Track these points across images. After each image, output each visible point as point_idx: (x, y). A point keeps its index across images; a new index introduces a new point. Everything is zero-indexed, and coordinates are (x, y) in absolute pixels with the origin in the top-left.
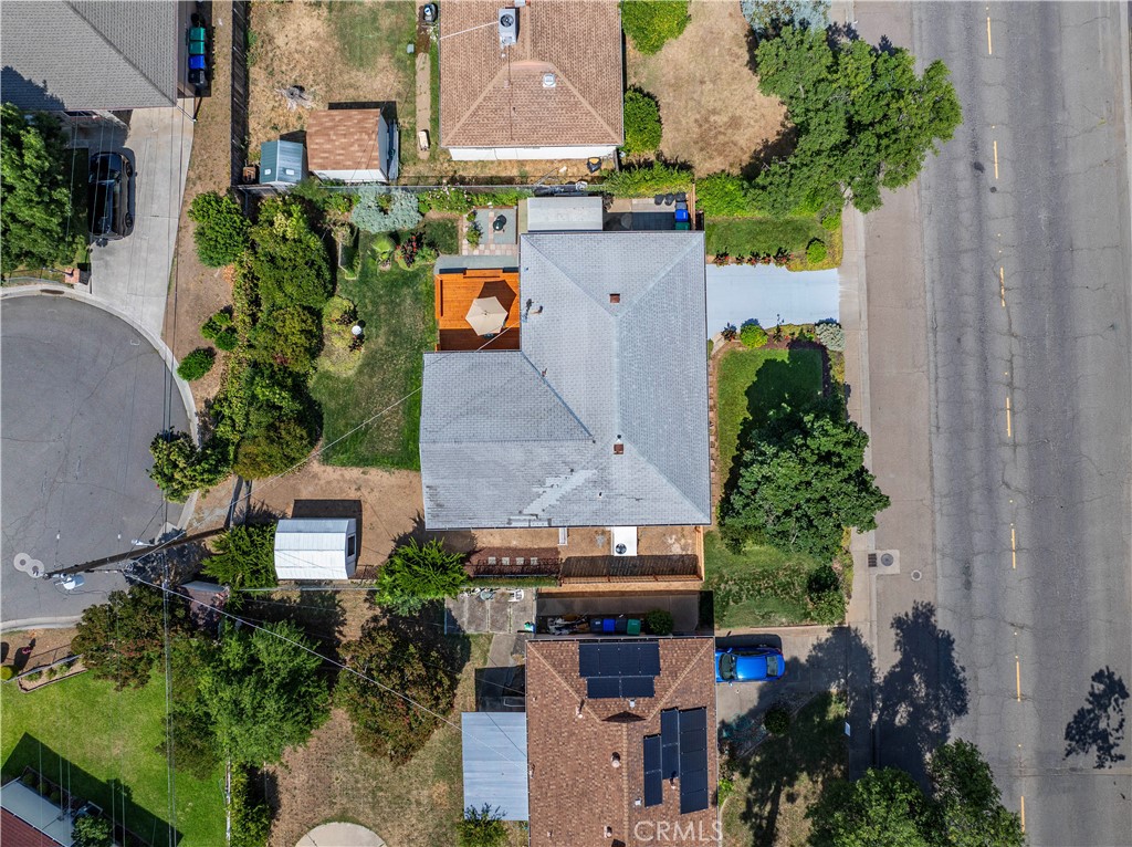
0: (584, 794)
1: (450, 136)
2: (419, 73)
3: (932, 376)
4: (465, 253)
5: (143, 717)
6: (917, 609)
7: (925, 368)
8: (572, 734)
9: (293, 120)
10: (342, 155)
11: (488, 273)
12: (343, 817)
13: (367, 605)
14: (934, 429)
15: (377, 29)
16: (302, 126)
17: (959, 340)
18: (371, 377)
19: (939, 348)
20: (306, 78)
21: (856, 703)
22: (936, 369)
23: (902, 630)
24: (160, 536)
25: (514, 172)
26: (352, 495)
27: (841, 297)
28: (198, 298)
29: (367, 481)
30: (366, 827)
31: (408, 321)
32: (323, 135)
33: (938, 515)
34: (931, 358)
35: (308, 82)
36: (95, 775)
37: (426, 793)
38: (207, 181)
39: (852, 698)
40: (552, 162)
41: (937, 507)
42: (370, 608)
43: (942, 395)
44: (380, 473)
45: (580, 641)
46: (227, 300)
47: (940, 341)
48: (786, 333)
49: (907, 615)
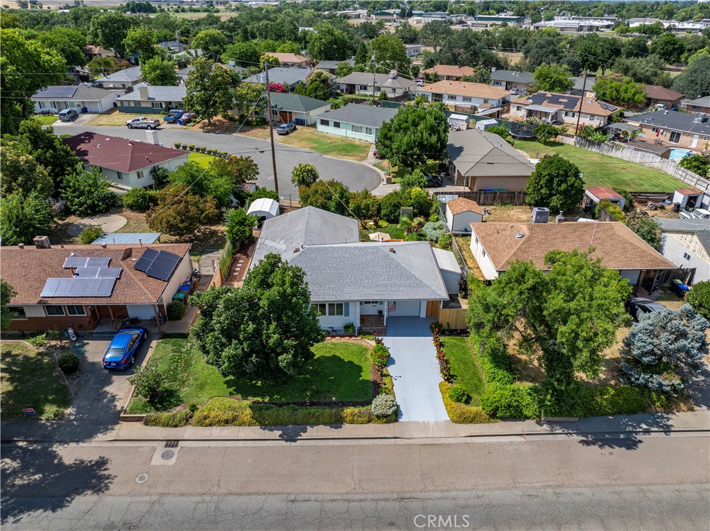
3: (350, 497)
6: (108, 478)
7: (359, 490)
14: (292, 497)
17: (392, 524)
19: (382, 504)
21: (47, 427)
22: (358, 501)
23: (93, 465)
27: (424, 422)
33: (198, 499)
34: (370, 496)
39: (52, 424)
41: (207, 498)
43: (329, 505)
47: (388, 504)
48: (386, 380)
49: (106, 469)
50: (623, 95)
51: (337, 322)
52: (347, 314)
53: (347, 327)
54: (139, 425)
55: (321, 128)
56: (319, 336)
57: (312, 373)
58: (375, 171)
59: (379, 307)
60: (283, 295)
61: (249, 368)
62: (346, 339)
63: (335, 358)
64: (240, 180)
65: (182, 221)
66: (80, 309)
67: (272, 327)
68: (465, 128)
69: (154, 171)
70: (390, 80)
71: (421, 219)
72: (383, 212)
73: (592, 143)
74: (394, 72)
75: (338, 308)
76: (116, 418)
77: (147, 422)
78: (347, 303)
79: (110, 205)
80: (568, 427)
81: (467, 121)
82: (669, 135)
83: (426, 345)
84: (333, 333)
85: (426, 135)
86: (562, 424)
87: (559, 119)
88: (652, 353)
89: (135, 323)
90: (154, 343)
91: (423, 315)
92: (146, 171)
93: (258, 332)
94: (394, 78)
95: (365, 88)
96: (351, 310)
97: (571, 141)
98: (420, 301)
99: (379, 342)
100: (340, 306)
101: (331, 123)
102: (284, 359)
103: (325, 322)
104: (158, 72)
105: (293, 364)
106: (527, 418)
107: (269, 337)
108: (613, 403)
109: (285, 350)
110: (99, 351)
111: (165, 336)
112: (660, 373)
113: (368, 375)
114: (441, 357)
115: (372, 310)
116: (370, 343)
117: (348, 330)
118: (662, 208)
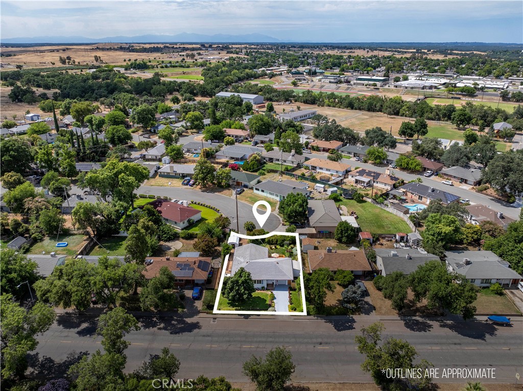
3: (261, 331)
6: (200, 326)
7: (263, 330)
14: (247, 331)
17: (271, 337)
19: (269, 333)
21: (181, 314)
23: (196, 323)
33: (224, 331)
34: (266, 332)
41: (226, 331)
47: (271, 333)
48: (273, 304)
49: (199, 324)
50: (410, 166)
51: (259, 286)
52: (263, 284)
53: (262, 288)
54: (205, 314)
55: (255, 191)
56: (254, 290)
57: (252, 301)
58: (278, 218)
59: (273, 281)
60: (245, 280)
61: (236, 299)
62: (262, 291)
63: (259, 297)
64: (224, 227)
65: (207, 248)
66: (182, 280)
67: (242, 288)
68: (322, 191)
69: (189, 221)
70: (291, 157)
71: (292, 246)
72: (278, 243)
73: (378, 203)
74: (293, 151)
75: (260, 282)
76: (199, 312)
77: (207, 313)
78: (263, 280)
79: (175, 237)
80: (322, 318)
81: (324, 188)
82: (418, 197)
83: (287, 293)
84: (258, 289)
85: (298, 208)
86: (320, 317)
87: (371, 184)
88: (347, 298)
89: (197, 285)
90: (204, 291)
91: (287, 284)
92: (186, 221)
93: (239, 289)
94: (293, 156)
95: (278, 160)
96: (264, 282)
97: (369, 200)
98: (285, 280)
99: (272, 292)
100: (260, 281)
101: (260, 190)
102: (245, 296)
103: (256, 286)
104: (175, 152)
105: (247, 298)
106: (311, 315)
107: (241, 291)
108: (336, 312)
109: (245, 294)
110: (189, 293)
111: (207, 289)
112: (350, 304)
113: (268, 302)
114: (290, 297)
115: (271, 283)
116: (269, 293)
117: (263, 289)
118: (391, 240)
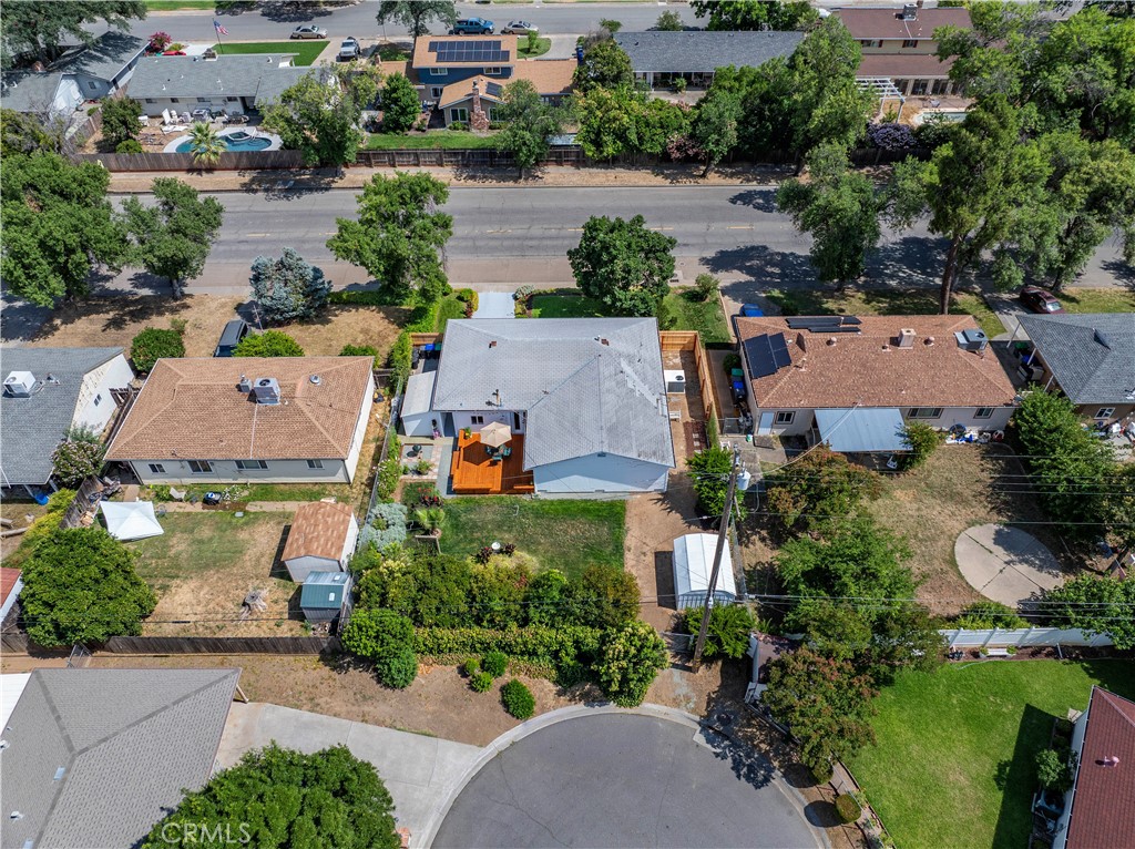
0: (864, 366)
1: (339, 449)
2: (264, 509)
4: (435, 477)
5: (915, 749)
8: (821, 374)
9: (277, 608)
10: (333, 531)
11: (455, 460)
12: (953, 563)
13: (750, 545)
15: (211, 539)
16: (286, 600)
17: (531, 247)
18: (540, 544)
20: (238, 596)
21: (770, 287)
23: (719, 269)
24: (709, 746)
25: (373, 446)
26: (650, 559)
28: (445, 701)
29: (636, 548)
30: (954, 545)
31: (490, 516)
32: (310, 542)
35: (242, 595)
36: (999, 804)
37: (908, 505)
38: (317, 691)
40: (369, 423)
42: (754, 544)
44: (629, 537)
45: (751, 379)
46: (452, 670)
47: (531, 254)
49: (708, 268)
